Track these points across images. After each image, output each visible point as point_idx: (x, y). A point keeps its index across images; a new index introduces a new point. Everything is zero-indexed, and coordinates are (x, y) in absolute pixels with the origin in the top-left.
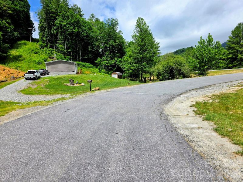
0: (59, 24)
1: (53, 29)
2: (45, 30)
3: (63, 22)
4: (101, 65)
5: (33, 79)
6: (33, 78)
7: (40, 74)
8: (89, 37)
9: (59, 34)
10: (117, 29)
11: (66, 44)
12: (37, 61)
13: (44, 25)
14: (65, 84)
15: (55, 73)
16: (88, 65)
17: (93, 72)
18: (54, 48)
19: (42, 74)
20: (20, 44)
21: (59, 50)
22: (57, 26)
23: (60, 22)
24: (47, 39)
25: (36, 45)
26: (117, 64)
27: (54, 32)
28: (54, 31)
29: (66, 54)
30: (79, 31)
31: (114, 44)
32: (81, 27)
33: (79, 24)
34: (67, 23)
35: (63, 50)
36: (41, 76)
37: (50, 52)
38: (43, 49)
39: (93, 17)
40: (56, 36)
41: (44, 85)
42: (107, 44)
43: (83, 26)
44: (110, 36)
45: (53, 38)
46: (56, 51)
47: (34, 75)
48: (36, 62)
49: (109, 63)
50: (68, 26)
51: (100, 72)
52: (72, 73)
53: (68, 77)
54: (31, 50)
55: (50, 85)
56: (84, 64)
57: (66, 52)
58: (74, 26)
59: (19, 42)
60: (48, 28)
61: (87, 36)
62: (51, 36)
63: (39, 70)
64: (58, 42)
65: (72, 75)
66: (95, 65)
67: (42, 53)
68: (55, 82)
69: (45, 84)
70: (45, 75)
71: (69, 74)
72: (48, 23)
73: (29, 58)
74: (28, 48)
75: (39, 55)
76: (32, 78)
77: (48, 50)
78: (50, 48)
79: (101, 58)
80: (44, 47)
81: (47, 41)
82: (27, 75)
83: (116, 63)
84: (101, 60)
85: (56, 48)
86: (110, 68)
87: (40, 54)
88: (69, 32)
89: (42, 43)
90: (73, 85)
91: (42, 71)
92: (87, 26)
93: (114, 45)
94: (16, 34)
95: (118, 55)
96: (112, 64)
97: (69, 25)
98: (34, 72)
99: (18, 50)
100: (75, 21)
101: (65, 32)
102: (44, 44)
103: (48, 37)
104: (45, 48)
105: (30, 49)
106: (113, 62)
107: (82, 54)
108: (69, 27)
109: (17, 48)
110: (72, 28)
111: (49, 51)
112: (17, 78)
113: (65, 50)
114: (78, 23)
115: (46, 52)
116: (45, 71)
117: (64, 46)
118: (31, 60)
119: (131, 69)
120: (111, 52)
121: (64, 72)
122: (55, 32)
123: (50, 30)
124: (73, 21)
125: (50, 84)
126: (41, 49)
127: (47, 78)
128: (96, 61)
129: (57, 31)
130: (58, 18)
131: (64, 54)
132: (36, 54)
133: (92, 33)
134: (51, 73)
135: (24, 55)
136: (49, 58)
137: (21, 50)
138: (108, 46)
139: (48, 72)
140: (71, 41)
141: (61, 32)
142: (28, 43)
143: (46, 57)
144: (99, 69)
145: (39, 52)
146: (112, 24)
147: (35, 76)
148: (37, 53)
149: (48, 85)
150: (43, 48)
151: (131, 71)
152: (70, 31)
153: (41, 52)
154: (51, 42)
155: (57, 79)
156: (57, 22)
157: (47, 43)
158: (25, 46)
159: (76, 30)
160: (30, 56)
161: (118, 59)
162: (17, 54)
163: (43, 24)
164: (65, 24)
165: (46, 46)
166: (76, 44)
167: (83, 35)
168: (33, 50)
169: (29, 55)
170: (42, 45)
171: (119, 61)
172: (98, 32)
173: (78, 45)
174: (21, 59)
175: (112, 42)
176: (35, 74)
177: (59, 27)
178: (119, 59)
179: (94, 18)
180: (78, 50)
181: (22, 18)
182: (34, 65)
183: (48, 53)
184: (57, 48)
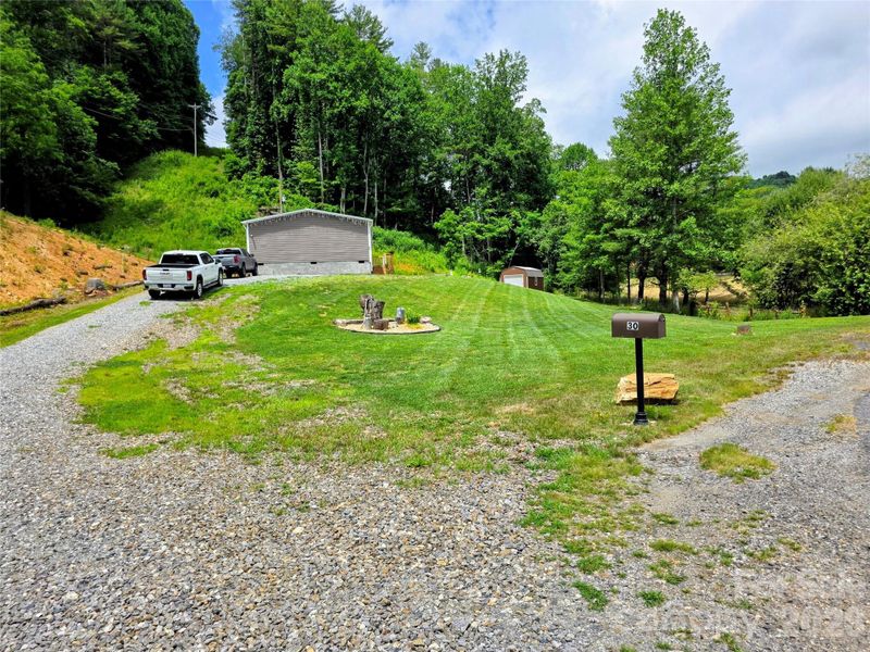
0: (301, 79)
1: (275, 102)
2: (249, 109)
3: (314, 71)
4: (454, 238)
5: (187, 295)
6: (182, 288)
7: (220, 270)
8: (411, 128)
9: (300, 121)
10: (521, 94)
11: (324, 158)
12: (215, 224)
13: (243, 90)
14: (339, 321)
15: (283, 266)
16: (406, 237)
17: (425, 268)
18: (277, 177)
19: (229, 272)
20: (159, 162)
21: (297, 181)
22: (292, 88)
23: (305, 71)
24: (253, 142)
25: (215, 166)
26: (519, 236)
27: (279, 113)
28: (279, 109)
29: (322, 197)
30: (372, 105)
31: (511, 154)
32: (383, 90)
33: (376, 79)
34: (331, 75)
35: (310, 181)
36: (227, 282)
37: (262, 190)
38: (236, 181)
39: (424, 56)
40: (287, 129)
41: (236, 325)
42: (482, 152)
43: (389, 87)
44: (495, 121)
45: (275, 138)
46: (285, 187)
47: (189, 274)
48: (211, 228)
49: (490, 231)
50: (332, 85)
51: (453, 268)
52: (355, 267)
53: (344, 288)
54: (196, 183)
55: (263, 327)
56: (391, 237)
57: (323, 190)
58: (357, 85)
59: (155, 157)
60: (259, 102)
61: (404, 125)
62: (270, 132)
63: (218, 253)
64: (294, 153)
65: (359, 279)
66: (434, 239)
67: (234, 193)
68: (286, 308)
69: (242, 321)
70: (242, 276)
71: (345, 271)
72: (260, 81)
73: (188, 211)
74: (186, 176)
75: (224, 200)
76: (181, 291)
77: (257, 183)
78: (263, 174)
79: (457, 213)
80: (243, 173)
81: (252, 149)
82: (155, 275)
83: (518, 230)
84: (458, 218)
85: (285, 176)
86: (490, 249)
87: (228, 198)
88: (336, 111)
89: (238, 159)
90: (383, 326)
91: (231, 257)
92: (405, 85)
93: (512, 158)
94: (147, 126)
95: (523, 197)
96: (500, 233)
97: (335, 84)
98: (193, 260)
99: (150, 184)
100: (359, 68)
101: (319, 112)
102: (244, 162)
103: (259, 132)
104: (246, 176)
105: (192, 181)
106: (504, 225)
107: (380, 196)
108: (336, 88)
109: (147, 178)
110: (347, 93)
111: (261, 185)
112: (115, 289)
113: (318, 180)
114: (370, 75)
115: (249, 191)
116: (242, 257)
117: (317, 166)
118: (192, 221)
119: (604, 253)
120: (495, 186)
121: (324, 265)
122: (285, 111)
123: (267, 108)
124: (351, 67)
125: (265, 319)
126: (230, 179)
127: (250, 292)
128: (437, 225)
129: (290, 106)
130: (297, 57)
131: (316, 197)
132: (212, 196)
133: (422, 114)
134: (265, 266)
135: (170, 202)
136: (260, 211)
137: (160, 184)
138: (486, 162)
139: (256, 265)
140: (341, 145)
141: (307, 111)
142: (187, 161)
143: (249, 206)
144: (449, 255)
145: (223, 190)
146: (502, 75)
147: (194, 281)
148: (215, 194)
149: (253, 328)
150: (240, 177)
151: (604, 259)
152: (340, 107)
153: (230, 192)
154: (269, 153)
155: (296, 293)
156: (292, 74)
157: (255, 155)
158: (175, 170)
159: (363, 102)
160: (189, 205)
161: (524, 216)
162: (147, 196)
163: (242, 87)
164: (324, 77)
165: (249, 168)
166: (362, 159)
167: (388, 119)
168: (202, 184)
169: (188, 201)
170: (236, 163)
171: (527, 222)
172: (448, 106)
173: (367, 160)
174: (158, 215)
175: (501, 147)
176: (196, 270)
177: (297, 91)
178: (530, 214)
179: (428, 58)
180: (366, 181)
181: (168, 71)
182: (203, 239)
183: (257, 194)
184: (290, 176)
